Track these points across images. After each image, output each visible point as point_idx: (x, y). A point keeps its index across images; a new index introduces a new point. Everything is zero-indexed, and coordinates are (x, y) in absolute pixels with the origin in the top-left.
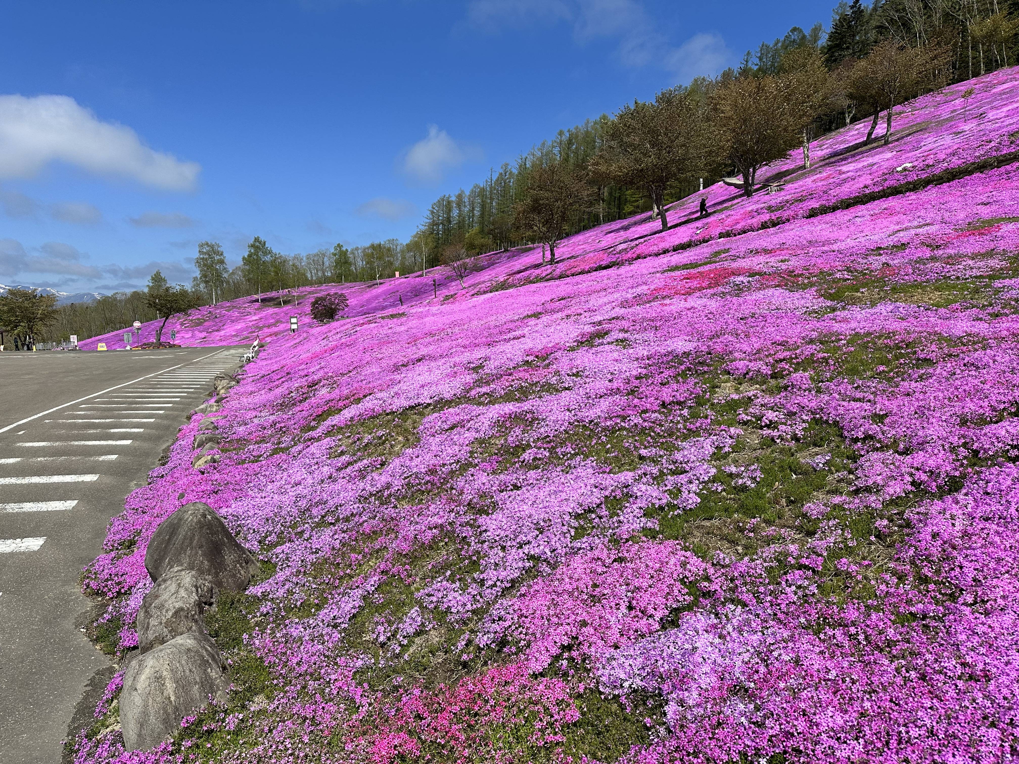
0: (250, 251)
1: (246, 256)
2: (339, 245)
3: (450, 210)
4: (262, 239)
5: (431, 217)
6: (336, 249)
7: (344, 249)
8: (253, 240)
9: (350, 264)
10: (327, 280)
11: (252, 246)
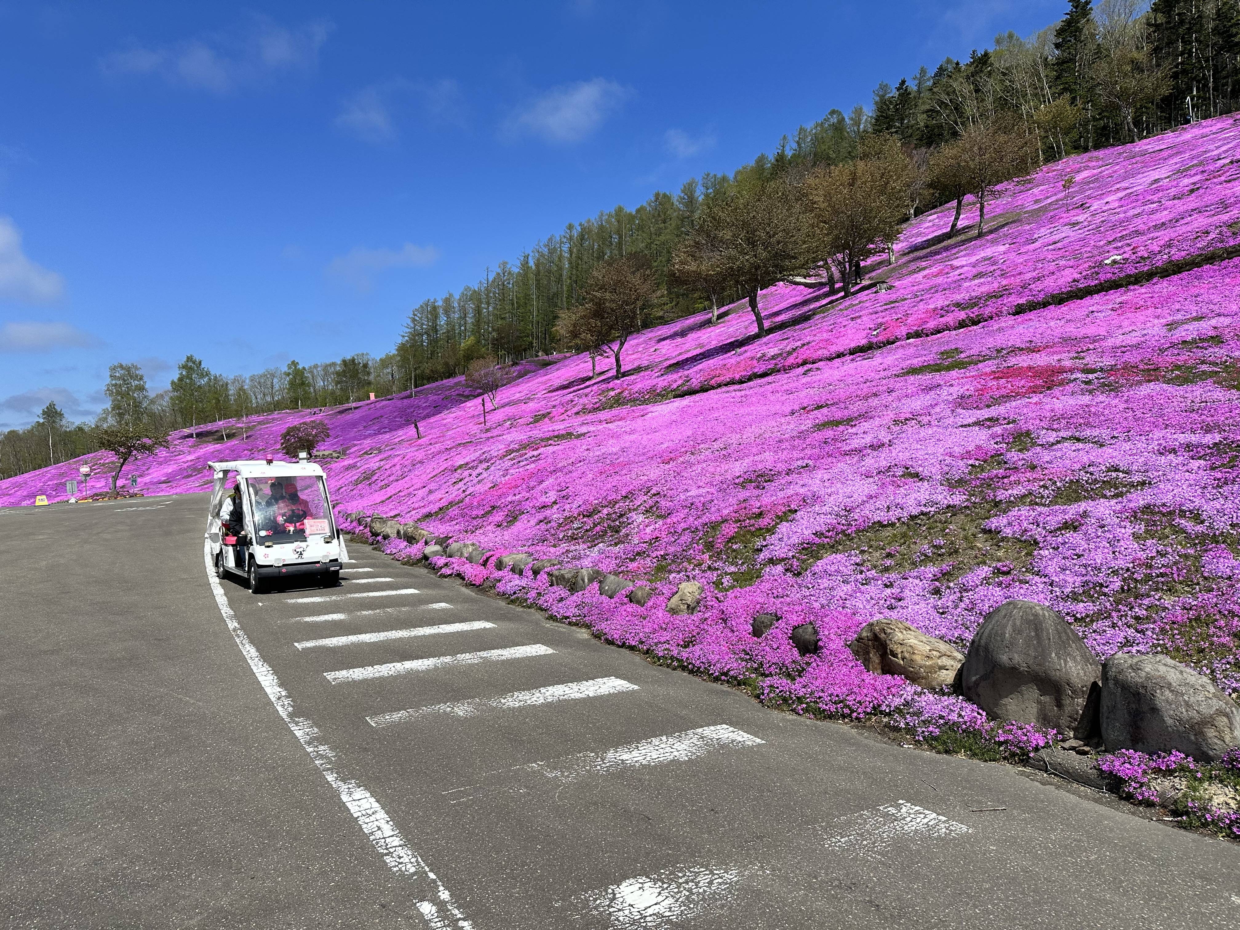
0: (181, 374)
1: (176, 380)
2: (293, 362)
3: (436, 317)
4: (197, 358)
5: (412, 325)
6: (290, 368)
7: (300, 367)
8: (185, 359)
9: (309, 385)
10: (277, 406)
11: (184, 367)
